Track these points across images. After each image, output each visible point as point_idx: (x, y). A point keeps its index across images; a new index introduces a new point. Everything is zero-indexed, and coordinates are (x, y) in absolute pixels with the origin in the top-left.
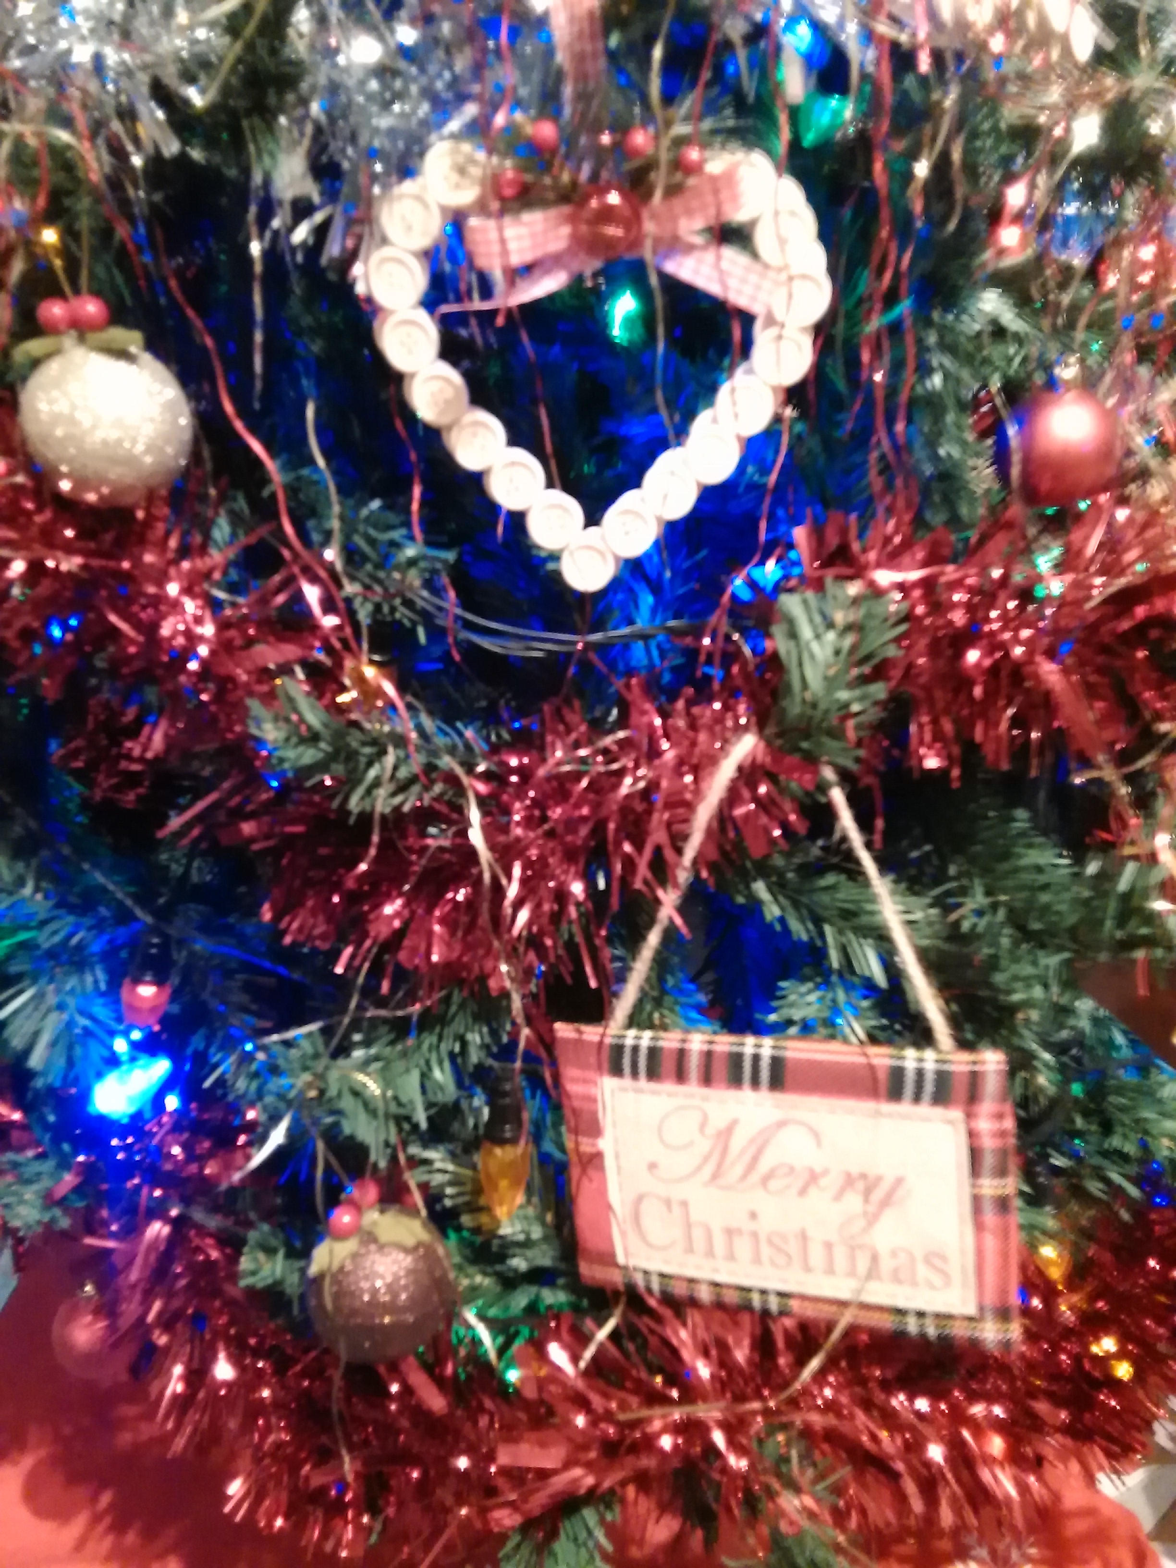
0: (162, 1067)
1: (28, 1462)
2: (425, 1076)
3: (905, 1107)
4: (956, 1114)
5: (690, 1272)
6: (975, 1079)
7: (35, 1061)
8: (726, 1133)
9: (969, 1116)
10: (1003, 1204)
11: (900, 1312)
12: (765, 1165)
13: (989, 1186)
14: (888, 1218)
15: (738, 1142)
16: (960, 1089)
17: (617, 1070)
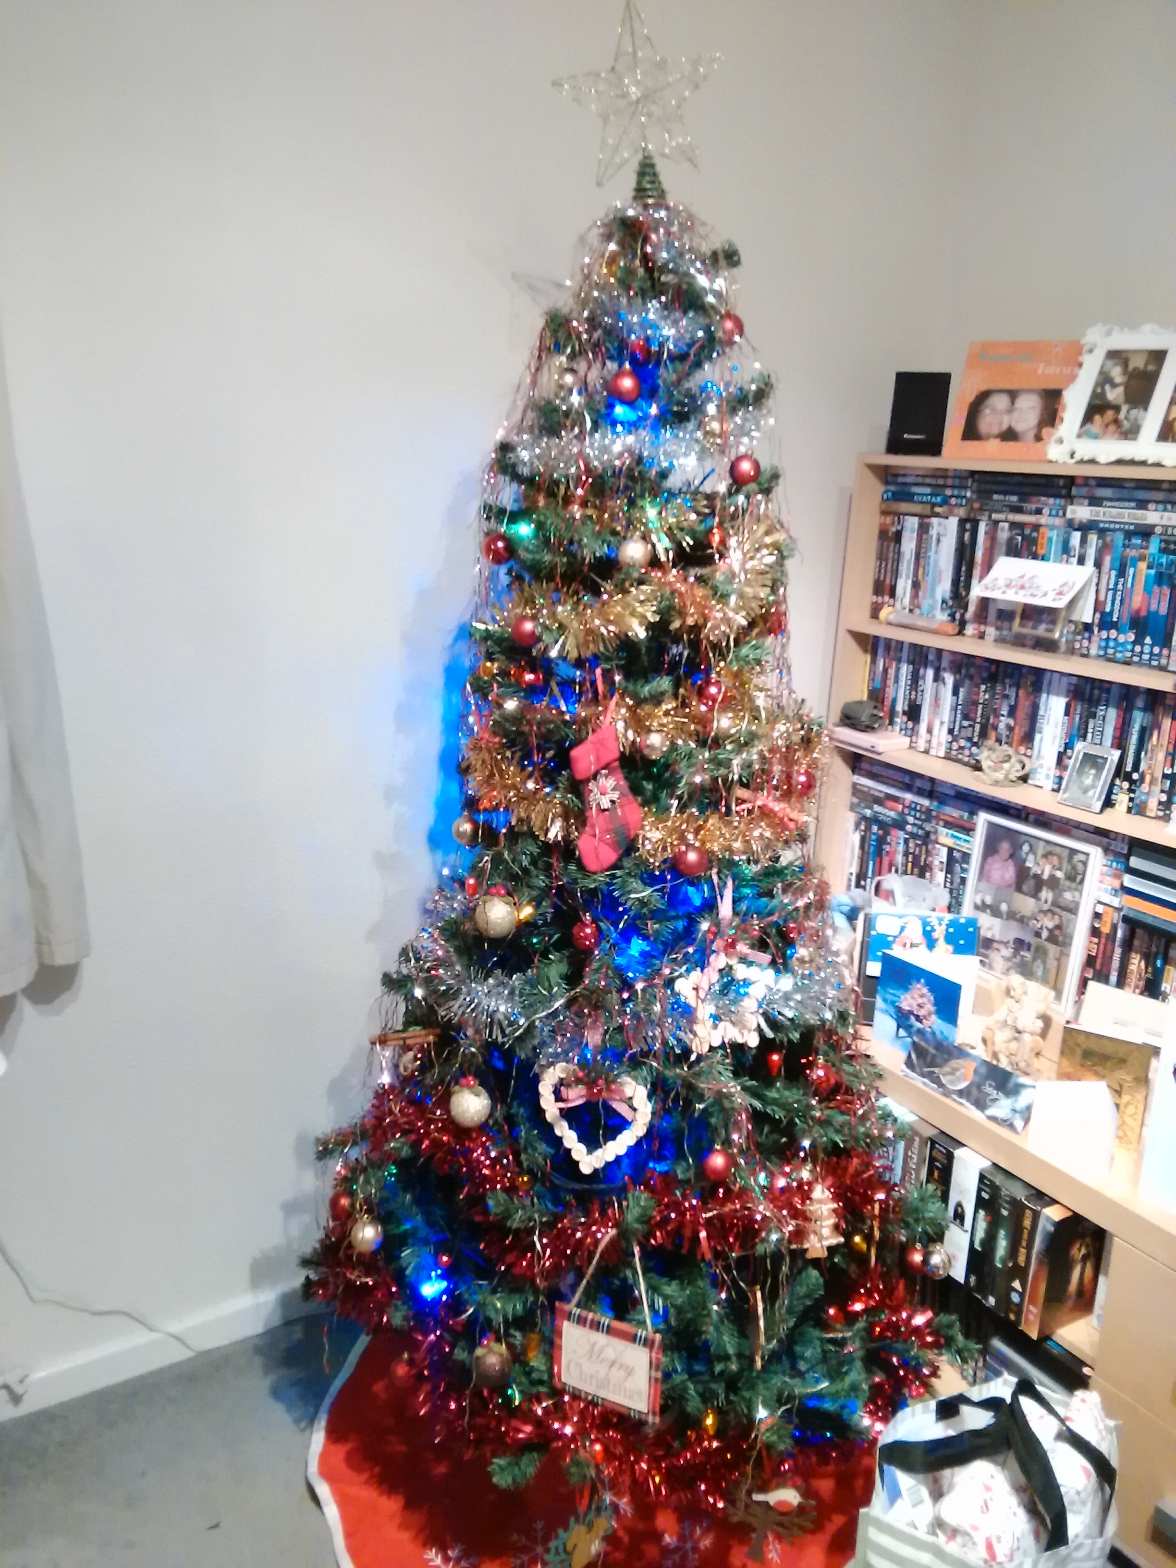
0: (444, 1284)
1: (349, 1446)
2: (515, 1306)
3: (636, 1346)
4: (647, 1350)
5: (580, 1387)
6: (653, 1341)
7: (408, 1272)
8: (594, 1345)
9: (651, 1352)
10: (656, 1380)
11: (630, 1409)
12: (602, 1356)
13: (653, 1374)
14: (630, 1379)
15: (596, 1349)
16: (649, 1343)
17: (569, 1320)
